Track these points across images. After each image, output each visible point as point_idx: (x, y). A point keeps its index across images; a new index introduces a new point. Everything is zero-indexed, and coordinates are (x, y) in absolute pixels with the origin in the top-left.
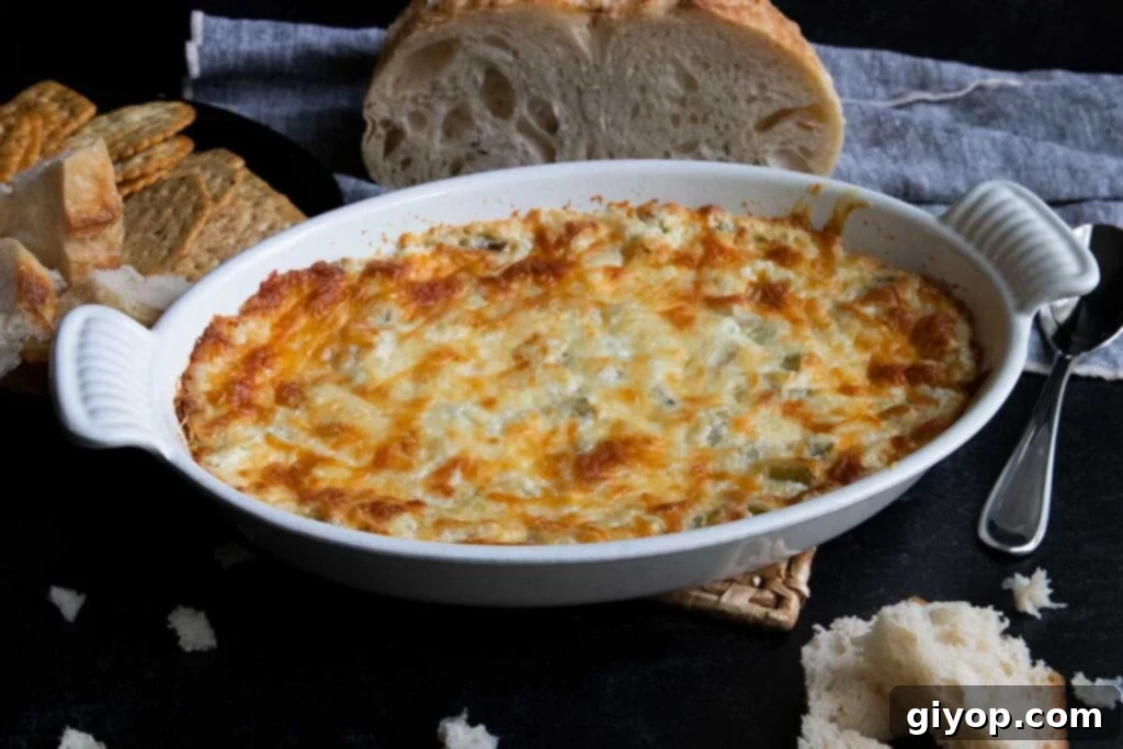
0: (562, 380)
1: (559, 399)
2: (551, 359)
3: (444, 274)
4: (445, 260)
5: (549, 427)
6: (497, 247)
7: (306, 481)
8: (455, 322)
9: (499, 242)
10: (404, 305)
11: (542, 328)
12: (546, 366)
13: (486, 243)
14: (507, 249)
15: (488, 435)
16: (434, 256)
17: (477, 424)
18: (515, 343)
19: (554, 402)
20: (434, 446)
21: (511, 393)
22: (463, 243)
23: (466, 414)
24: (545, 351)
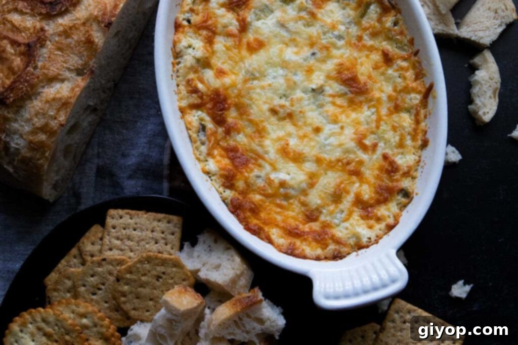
0: (300, 100)
1: (312, 100)
2: (287, 104)
3: (223, 153)
4: (216, 152)
5: (330, 105)
6: (203, 128)
7: (372, 202)
8: (262, 146)
9: (201, 127)
10: (252, 170)
11: (266, 107)
12: (292, 105)
13: (201, 133)
14: (203, 123)
15: (338, 130)
16: (213, 157)
17: (332, 134)
18: (273, 119)
19: (314, 103)
20: (347, 151)
21: (309, 121)
22: (203, 144)
23: (326, 139)
24: (282, 106)
